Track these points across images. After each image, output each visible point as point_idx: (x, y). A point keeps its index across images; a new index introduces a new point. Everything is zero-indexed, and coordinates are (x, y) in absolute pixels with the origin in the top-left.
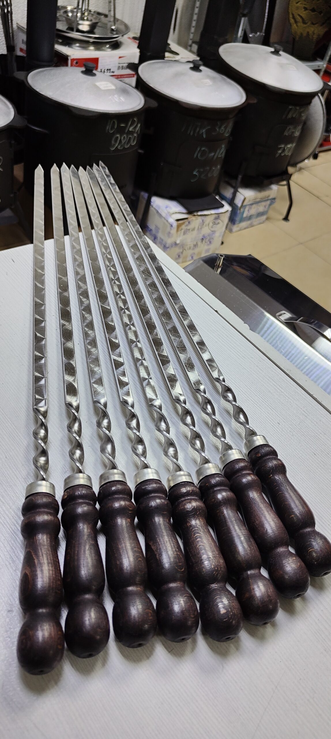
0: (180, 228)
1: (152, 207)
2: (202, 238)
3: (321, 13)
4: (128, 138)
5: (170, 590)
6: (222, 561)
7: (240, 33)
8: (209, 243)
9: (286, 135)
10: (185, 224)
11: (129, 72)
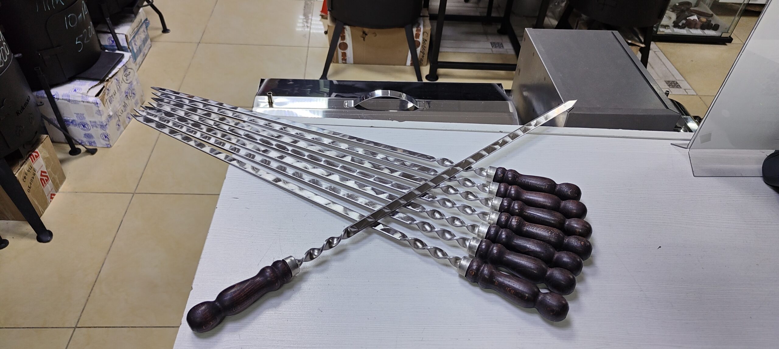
0: (105, 100)
2: (125, 95)
4: (2, 51)
8: (133, 95)
10: (106, 93)
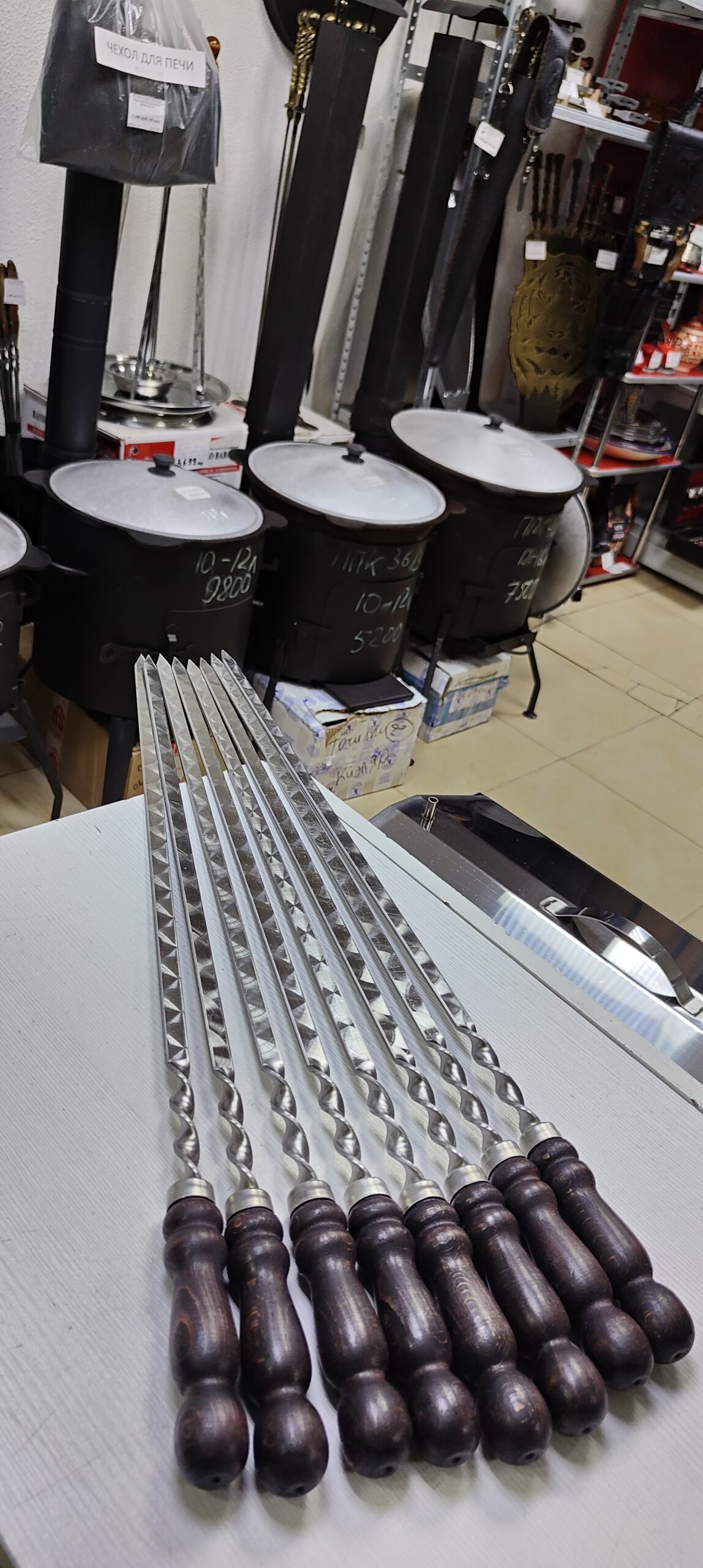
0: (333, 739)
1: (278, 699)
2: (373, 754)
3: (566, 355)
4: (235, 582)
5: (428, 1375)
6: (507, 1326)
7: (427, 392)
8: (387, 763)
9: (521, 565)
10: (342, 730)
11: (229, 462)
